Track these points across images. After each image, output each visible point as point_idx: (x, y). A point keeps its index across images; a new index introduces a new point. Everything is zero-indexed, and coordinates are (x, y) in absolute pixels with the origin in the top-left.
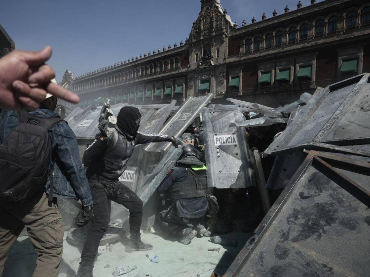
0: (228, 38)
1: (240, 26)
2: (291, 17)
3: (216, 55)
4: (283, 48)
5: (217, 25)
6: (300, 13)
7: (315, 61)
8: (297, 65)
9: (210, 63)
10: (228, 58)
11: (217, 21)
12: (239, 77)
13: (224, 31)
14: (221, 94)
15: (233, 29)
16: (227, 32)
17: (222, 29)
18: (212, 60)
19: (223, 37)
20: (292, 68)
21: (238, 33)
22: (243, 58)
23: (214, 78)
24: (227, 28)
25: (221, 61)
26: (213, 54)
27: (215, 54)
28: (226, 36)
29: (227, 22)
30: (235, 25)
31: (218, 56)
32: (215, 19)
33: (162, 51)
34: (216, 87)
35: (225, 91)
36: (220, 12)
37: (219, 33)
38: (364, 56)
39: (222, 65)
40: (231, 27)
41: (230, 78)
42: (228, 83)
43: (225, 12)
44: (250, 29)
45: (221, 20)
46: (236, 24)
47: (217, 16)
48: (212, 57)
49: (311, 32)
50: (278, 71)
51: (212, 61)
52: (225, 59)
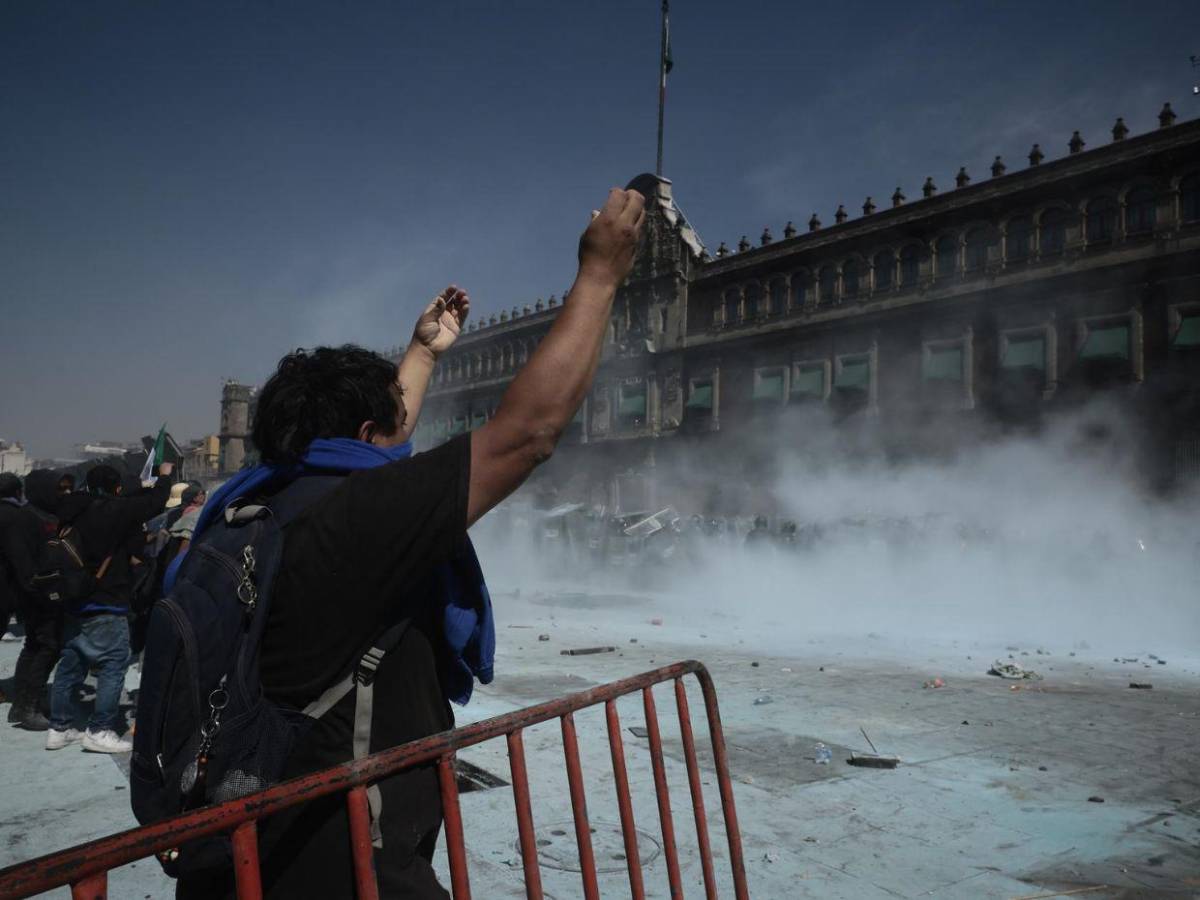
0: (687, 285)
1: (713, 256)
2: (823, 243)
3: (661, 326)
4: (808, 315)
5: (661, 252)
6: (843, 234)
7: (876, 349)
8: (838, 358)
9: (646, 347)
10: (687, 335)
11: (661, 243)
12: (710, 384)
13: (678, 268)
14: (672, 427)
15: (698, 262)
16: (685, 271)
17: (672, 264)
18: (651, 340)
19: (676, 284)
20: (828, 364)
21: (709, 275)
22: (721, 337)
23: (655, 384)
24: (683, 259)
25: (671, 342)
26: (651, 325)
27: (656, 323)
28: (683, 281)
29: (687, 247)
30: (702, 255)
31: (664, 329)
32: (657, 238)
33: (533, 311)
34: (661, 407)
35: (681, 418)
36: (668, 222)
37: (667, 271)
38: (975, 342)
39: (672, 352)
40: (693, 258)
41: (692, 387)
42: (686, 398)
43: (680, 222)
44: (735, 266)
45: (671, 241)
46: (706, 250)
47: (662, 230)
48: (651, 332)
49: (866, 278)
50: (797, 372)
51: (649, 343)
52: (680, 338)
